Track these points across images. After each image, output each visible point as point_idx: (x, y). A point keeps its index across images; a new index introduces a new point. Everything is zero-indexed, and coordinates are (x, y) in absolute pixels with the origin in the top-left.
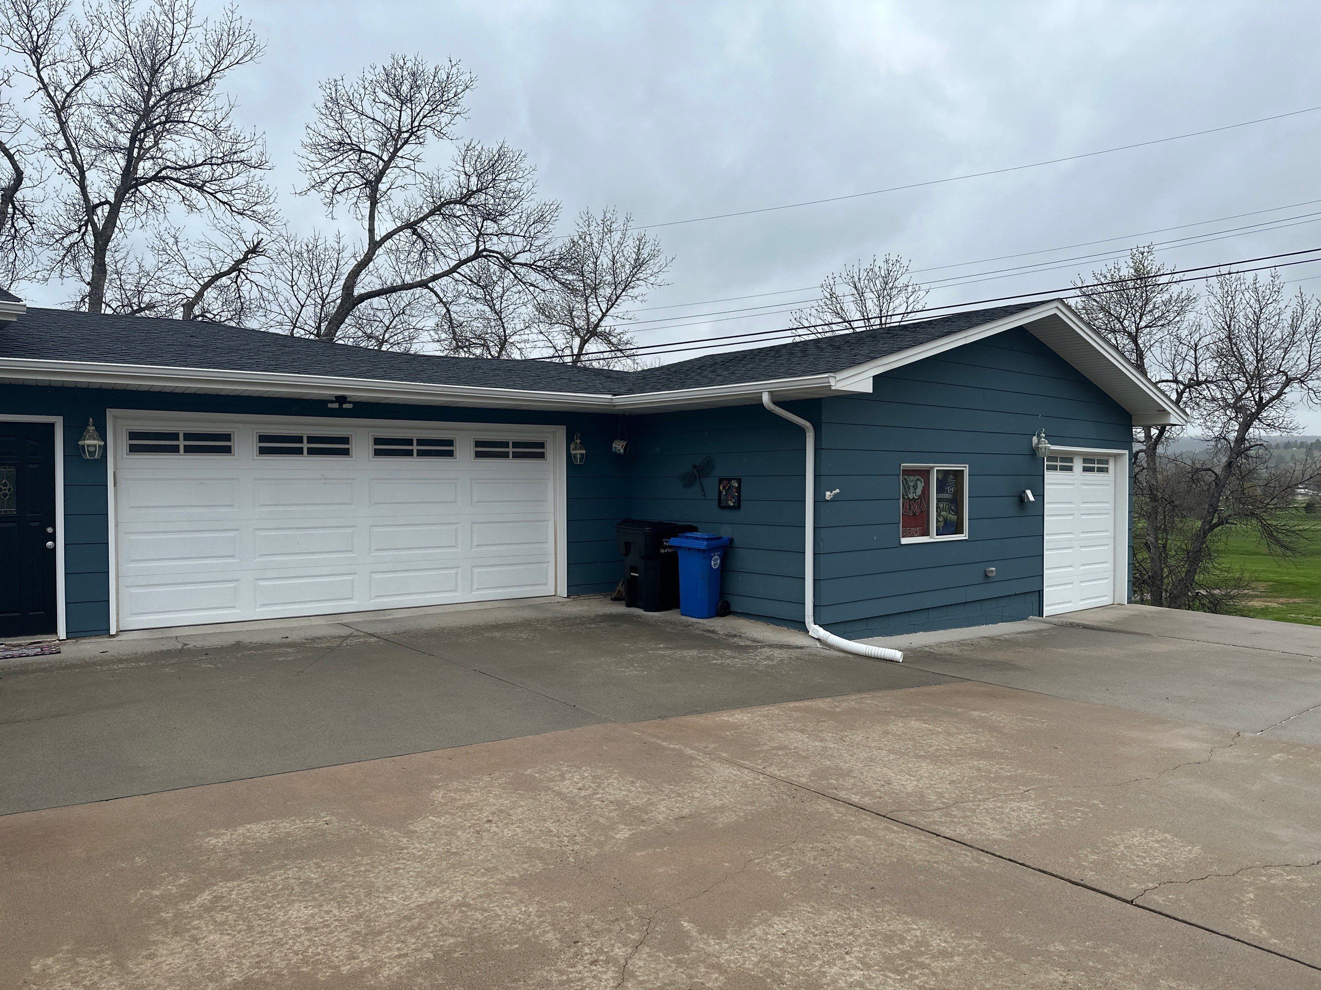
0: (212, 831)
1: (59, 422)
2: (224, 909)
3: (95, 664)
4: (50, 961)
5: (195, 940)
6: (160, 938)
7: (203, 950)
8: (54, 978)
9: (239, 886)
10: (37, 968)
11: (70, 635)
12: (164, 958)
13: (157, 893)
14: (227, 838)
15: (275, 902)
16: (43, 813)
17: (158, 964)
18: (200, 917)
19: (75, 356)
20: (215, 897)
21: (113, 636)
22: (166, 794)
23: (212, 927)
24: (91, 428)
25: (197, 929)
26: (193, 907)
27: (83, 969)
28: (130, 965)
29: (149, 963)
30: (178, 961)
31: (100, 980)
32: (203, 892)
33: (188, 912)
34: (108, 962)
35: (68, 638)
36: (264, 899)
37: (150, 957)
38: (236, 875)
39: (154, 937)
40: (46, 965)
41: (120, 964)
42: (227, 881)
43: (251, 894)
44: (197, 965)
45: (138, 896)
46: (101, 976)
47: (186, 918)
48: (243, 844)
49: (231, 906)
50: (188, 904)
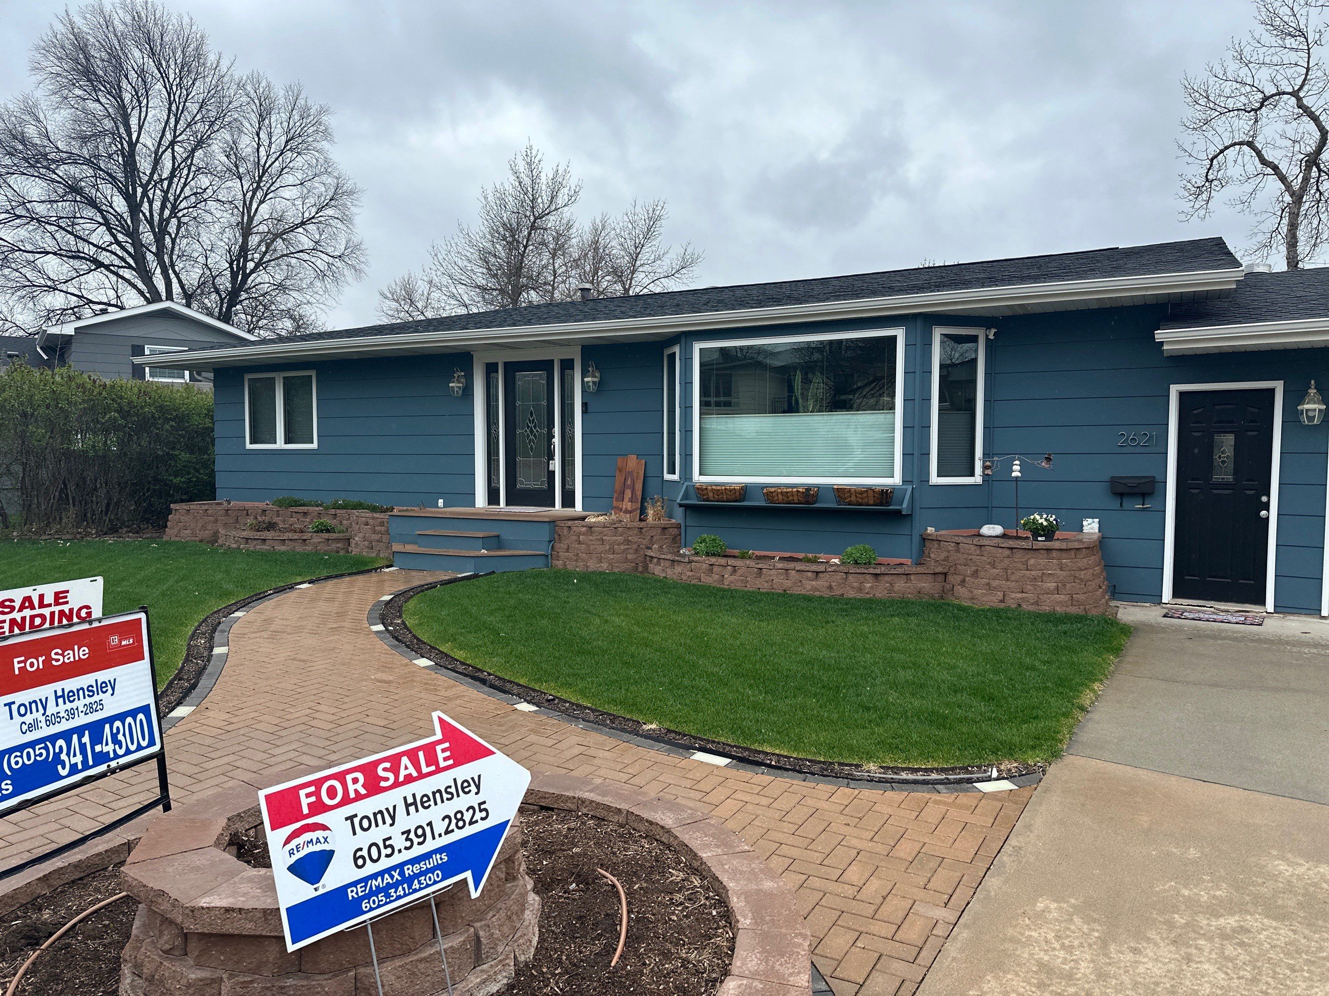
0: (1289, 855)
1: (1279, 386)
2: (1242, 944)
4: (1053, 906)
5: (1189, 959)
6: (1158, 938)
7: (1189, 975)
8: (1046, 923)
9: (1275, 928)
10: (1040, 906)
11: (1278, 609)
12: (1145, 960)
13: (1186, 892)
14: (1300, 870)
15: (1306, 968)
17: (1136, 962)
18: (1211, 939)
20: (1241, 927)
21: (1324, 618)
22: (1266, 797)
23: (1215, 956)
24: (1312, 391)
25: (1200, 949)
26: (1211, 926)
27: (1073, 927)
28: (1112, 948)
29: (1130, 956)
30: (1156, 971)
31: (1079, 946)
32: (1233, 914)
33: (1202, 928)
34: (1096, 934)
35: (1275, 612)
36: (1293, 958)
37: (1135, 951)
38: (1281, 915)
39: (1152, 934)
40: (1047, 907)
41: (1104, 943)
42: (1268, 917)
43: (1283, 945)
44: (1172, 986)
45: (1166, 887)
46: (1082, 943)
47: (1195, 932)
48: (1315, 885)
49: (1250, 946)
50: (1208, 919)
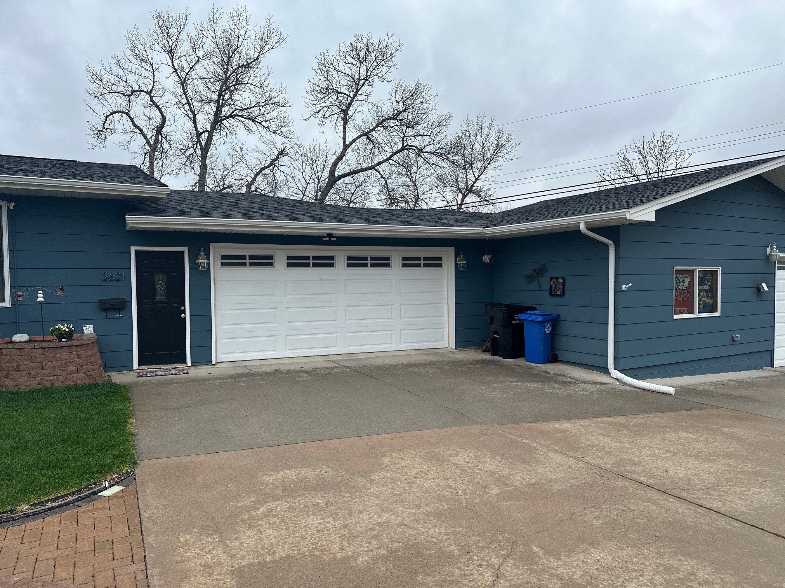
0: (267, 473)
1: (186, 250)
2: (274, 516)
3: (205, 380)
4: (188, 537)
5: (260, 532)
6: (242, 529)
7: (264, 538)
8: (191, 546)
9: (281, 504)
10: (182, 539)
11: (193, 364)
12: (244, 540)
13: (240, 505)
14: (274, 477)
15: (300, 514)
16: (183, 458)
17: (241, 543)
18: (262, 520)
19: (194, 215)
20: (269, 509)
21: (214, 365)
22: (242, 452)
23: (268, 526)
24: (202, 254)
25: (261, 526)
26: (258, 514)
27: (204, 542)
28: (228, 542)
29: (237, 542)
30: (252, 542)
31: (213, 549)
32: (263, 506)
33: (255, 516)
34: (217, 540)
35: (192, 366)
36: (294, 513)
37: (237, 539)
38: (280, 498)
39: (239, 528)
40: (186, 539)
41: (222, 541)
42: (275, 501)
43: (288, 509)
44: (261, 545)
45: (230, 506)
46: (213, 547)
47: (255, 519)
48: (283, 481)
49: (277, 515)
50: (255, 512)
